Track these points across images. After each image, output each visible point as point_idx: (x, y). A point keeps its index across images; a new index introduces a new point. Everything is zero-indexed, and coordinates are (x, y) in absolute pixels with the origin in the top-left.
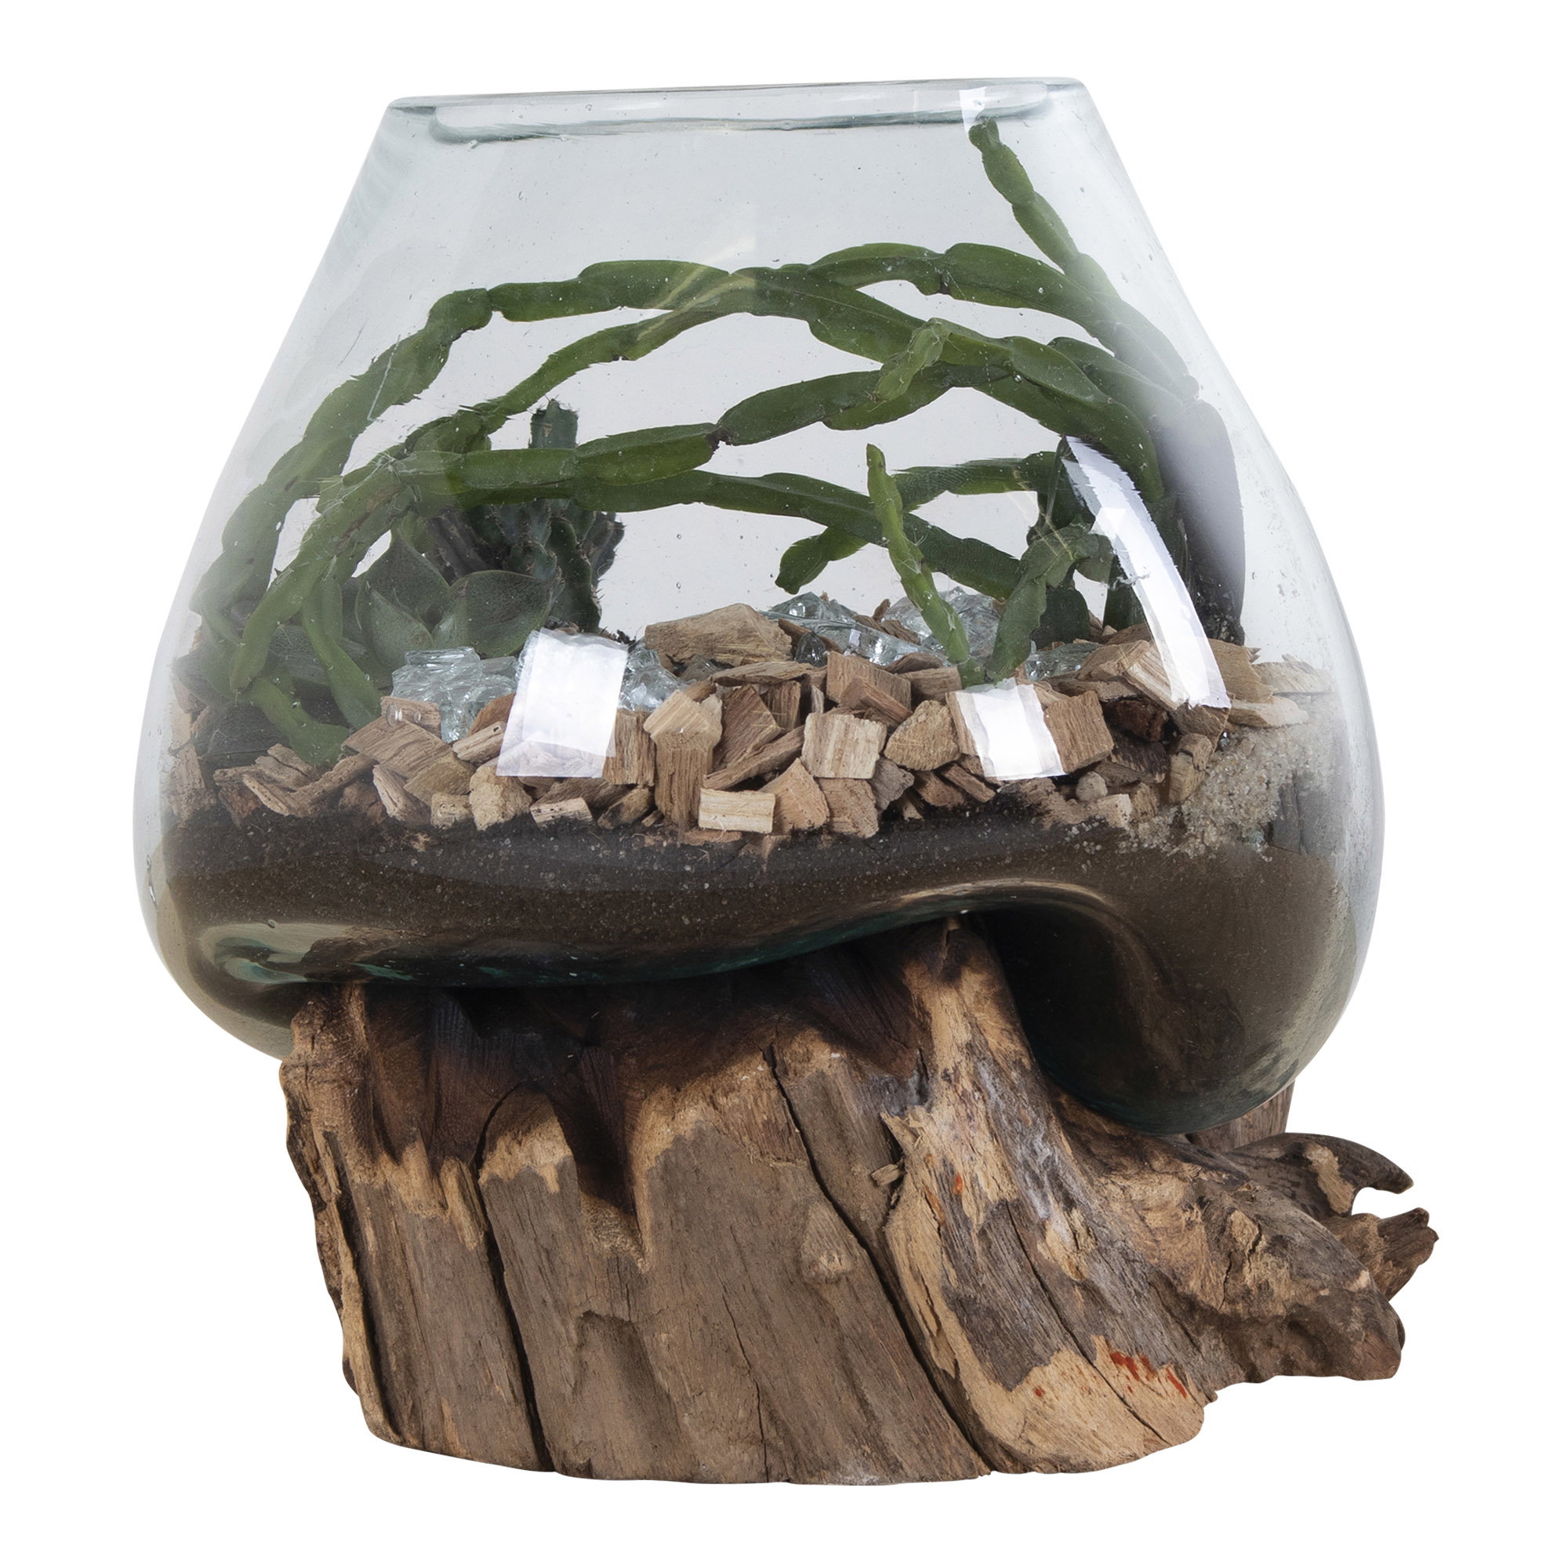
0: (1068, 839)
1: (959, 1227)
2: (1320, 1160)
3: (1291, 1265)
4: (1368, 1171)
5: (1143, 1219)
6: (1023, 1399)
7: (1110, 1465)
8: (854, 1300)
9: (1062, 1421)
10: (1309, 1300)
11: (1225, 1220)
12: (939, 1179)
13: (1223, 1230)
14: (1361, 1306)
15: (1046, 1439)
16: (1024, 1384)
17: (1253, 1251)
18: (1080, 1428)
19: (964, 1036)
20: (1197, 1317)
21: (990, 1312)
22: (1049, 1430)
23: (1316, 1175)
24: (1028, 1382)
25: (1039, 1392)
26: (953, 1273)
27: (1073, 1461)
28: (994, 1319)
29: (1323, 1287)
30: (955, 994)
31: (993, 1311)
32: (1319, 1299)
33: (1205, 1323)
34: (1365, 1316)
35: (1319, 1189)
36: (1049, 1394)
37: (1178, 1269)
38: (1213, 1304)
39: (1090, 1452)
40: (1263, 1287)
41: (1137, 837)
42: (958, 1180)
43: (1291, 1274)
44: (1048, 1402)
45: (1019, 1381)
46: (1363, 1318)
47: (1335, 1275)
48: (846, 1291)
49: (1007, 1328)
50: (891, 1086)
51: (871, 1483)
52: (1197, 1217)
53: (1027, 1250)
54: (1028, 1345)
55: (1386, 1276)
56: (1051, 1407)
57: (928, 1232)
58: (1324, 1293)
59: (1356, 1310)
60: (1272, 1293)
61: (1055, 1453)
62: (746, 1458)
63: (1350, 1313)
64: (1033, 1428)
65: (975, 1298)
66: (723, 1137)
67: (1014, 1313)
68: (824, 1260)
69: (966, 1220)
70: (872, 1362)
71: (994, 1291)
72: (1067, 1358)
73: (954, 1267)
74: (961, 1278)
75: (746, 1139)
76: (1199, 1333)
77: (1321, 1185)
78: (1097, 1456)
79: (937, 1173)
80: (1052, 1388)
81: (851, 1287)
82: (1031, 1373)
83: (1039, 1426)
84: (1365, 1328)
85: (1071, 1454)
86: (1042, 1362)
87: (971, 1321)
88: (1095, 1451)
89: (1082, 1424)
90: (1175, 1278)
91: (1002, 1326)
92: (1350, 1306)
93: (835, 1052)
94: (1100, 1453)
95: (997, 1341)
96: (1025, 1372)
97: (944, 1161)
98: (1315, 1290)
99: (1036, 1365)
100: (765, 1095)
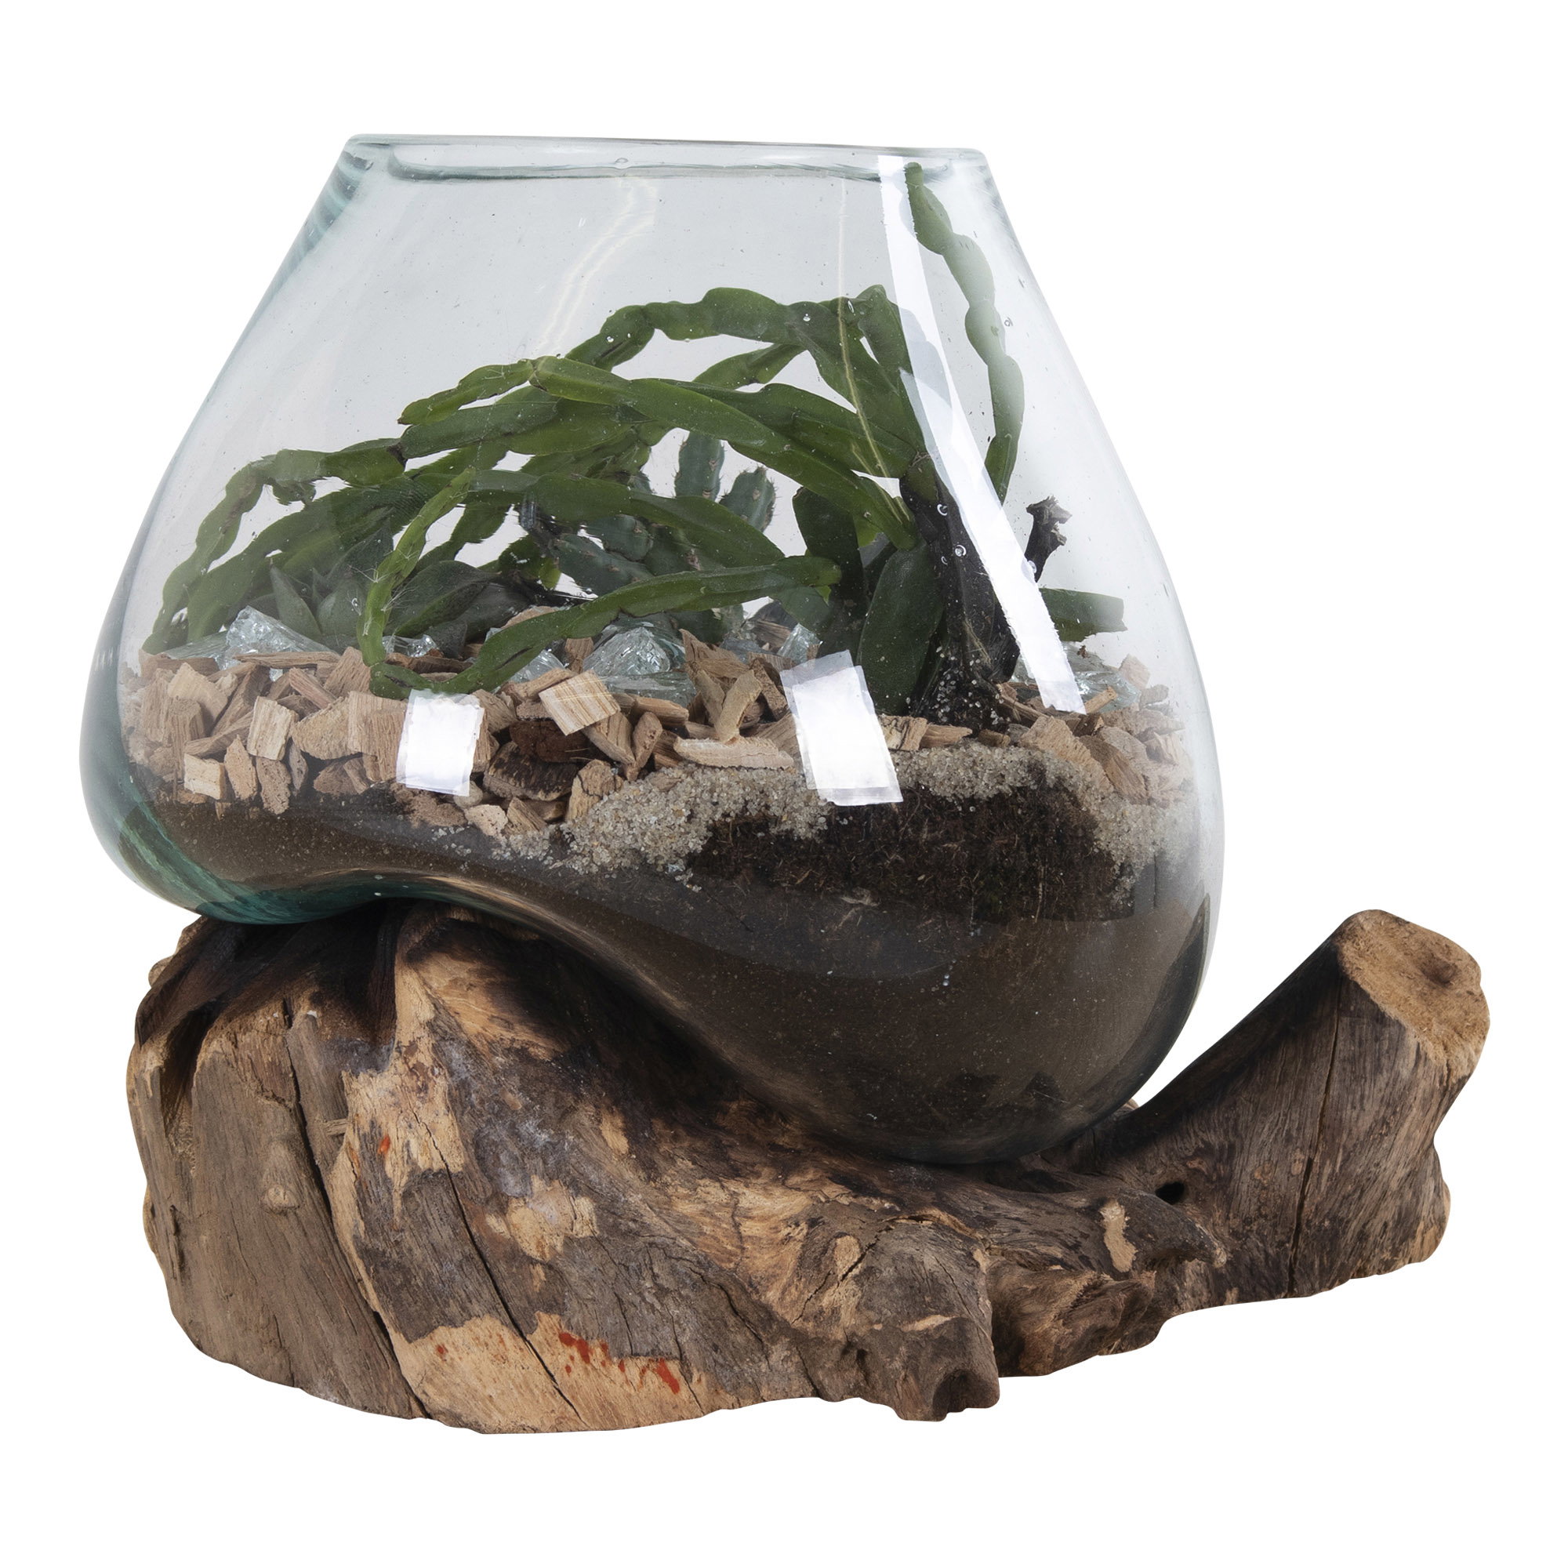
0: (435, 839)
1: (377, 1184)
2: (1111, 1217)
3: (863, 1296)
4: (1155, 1237)
5: (737, 1226)
6: (423, 1353)
7: (501, 1431)
8: (303, 1234)
9: (458, 1381)
10: (862, 1331)
11: (828, 1243)
12: (363, 1138)
13: (825, 1251)
14: (908, 1347)
15: (441, 1394)
16: (427, 1339)
17: (844, 1276)
18: (476, 1391)
19: (427, 1014)
20: (775, 1327)
21: (400, 1267)
22: (445, 1385)
23: (1103, 1230)
24: (431, 1339)
25: (441, 1350)
26: (362, 1224)
27: (465, 1420)
28: (404, 1275)
29: (878, 1322)
30: (415, 975)
31: (404, 1267)
32: (872, 1331)
33: (782, 1334)
34: (909, 1357)
35: (1104, 1244)
36: (451, 1353)
37: (756, 1277)
38: (787, 1317)
39: (481, 1414)
40: (835, 1311)
41: (508, 845)
42: (387, 1142)
43: (859, 1303)
44: (449, 1360)
45: (421, 1335)
46: (906, 1359)
47: (898, 1313)
48: (294, 1223)
49: (417, 1285)
50: (360, 1049)
51: (335, 1402)
52: (798, 1234)
53: (468, 1220)
54: (439, 1305)
55: (1052, 1332)
56: (452, 1366)
57: (346, 1184)
58: (878, 1327)
59: (903, 1349)
60: (839, 1319)
61: (448, 1408)
62: (276, 1362)
63: (897, 1352)
64: (430, 1381)
65: (384, 1252)
66: (230, 1070)
67: (430, 1274)
68: (272, 1192)
69: (386, 1179)
70: (320, 1293)
71: (410, 1250)
72: (489, 1327)
73: (362, 1218)
74: (370, 1229)
75: (248, 1075)
76: (774, 1343)
77: (1106, 1241)
78: (488, 1420)
79: (361, 1132)
80: (456, 1349)
81: (299, 1222)
82: (436, 1331)
83: (436, 1381)
84: (905, 1367)
85: (463, 1413)
86: (452, 1323)
87: (378, 1272)
88: (486, 1414)
89: (479, 1387)
90: (751, 1285)
91: (412, 1283)
92: (900, 1345)
93: (313, 1010)
94: (490, 1417)
95: (404, 1295)
96: (431, 1329)
97: (372, 1123)
98: (871, 1323)
99: (443, 1325)
100: (271, 1038)
